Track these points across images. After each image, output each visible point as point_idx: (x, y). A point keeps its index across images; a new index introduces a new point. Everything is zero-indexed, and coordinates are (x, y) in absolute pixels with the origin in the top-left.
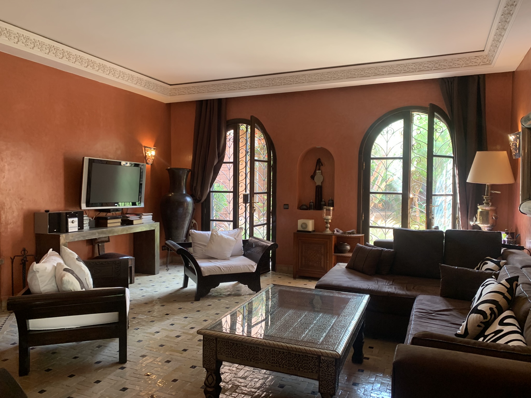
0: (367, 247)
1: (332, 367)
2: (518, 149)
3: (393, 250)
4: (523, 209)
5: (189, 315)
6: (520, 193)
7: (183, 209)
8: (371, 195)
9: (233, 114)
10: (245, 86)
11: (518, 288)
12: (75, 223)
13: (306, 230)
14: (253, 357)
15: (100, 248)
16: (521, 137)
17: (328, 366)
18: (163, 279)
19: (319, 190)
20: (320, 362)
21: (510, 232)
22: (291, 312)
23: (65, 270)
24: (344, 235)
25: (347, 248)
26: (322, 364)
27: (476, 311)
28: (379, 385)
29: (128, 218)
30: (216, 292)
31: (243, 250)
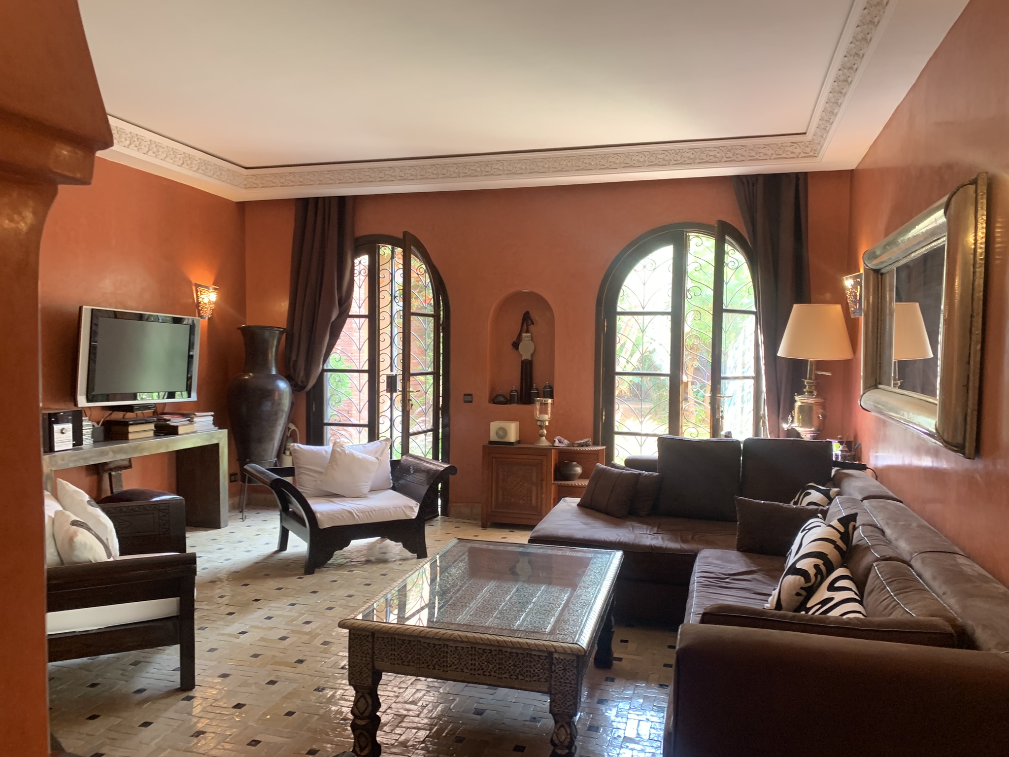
0: (614, 469)
1: (572, 671)
2: (859, 303)
3: (657, 474)
4: (865, 403)
5: (299, 599)
6: (862, 374)
7: (273, 404)
8: (617, 377)
9: (366, 225)
10: (392, 176)
11: (856, 533)
12: (68, 432)
13: (506, 440)
14: (439, 662)
15: (113, 480)
16: (863, 282)
17: (565, 670)
18: (238, 536)
19: (527, 368)
20: (551, 664)
21: (845, 440)
22: (491, 585)
23: (74, 523)
24: (572, 448)
25: (575, 471)
26: (555, 666)
27: (794, 571)
28: (641, 701)
29: (168, 422)
30: (341, 557)
31: (392, 479)
